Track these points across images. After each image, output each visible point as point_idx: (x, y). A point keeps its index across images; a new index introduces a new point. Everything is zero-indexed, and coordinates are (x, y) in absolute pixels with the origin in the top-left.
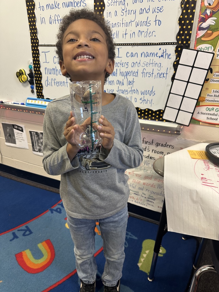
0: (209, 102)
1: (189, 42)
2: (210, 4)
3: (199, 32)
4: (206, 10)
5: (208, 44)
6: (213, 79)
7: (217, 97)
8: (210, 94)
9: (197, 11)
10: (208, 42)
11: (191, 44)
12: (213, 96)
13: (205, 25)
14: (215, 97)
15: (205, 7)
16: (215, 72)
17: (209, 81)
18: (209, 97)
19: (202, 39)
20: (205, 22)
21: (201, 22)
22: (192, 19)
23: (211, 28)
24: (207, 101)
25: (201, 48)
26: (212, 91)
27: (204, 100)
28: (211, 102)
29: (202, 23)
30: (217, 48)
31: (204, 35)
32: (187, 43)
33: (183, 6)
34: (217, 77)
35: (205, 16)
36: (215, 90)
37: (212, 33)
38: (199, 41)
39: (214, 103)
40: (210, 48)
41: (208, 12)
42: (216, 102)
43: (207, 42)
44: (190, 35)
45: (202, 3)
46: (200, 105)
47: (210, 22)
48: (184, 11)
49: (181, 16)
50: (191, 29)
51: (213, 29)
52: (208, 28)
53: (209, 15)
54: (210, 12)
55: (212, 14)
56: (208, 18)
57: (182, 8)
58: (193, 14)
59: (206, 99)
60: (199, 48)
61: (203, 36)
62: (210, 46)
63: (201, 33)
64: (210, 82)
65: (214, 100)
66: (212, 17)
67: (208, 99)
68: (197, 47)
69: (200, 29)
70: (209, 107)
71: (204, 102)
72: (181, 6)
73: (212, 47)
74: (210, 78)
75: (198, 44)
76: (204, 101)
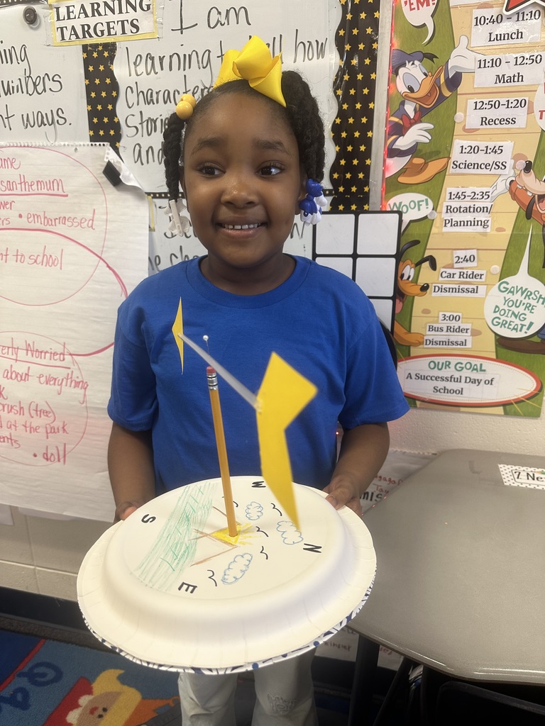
0: (434, 346)
1: (366, 189)
2: (411, 89)
3: (390, 161)
4: (403, 103)
5: (419, 193)
6: (440, 285)
7: (455, 333)
8: (435, 325)
9: (380, 106)
10: (415, 186)
11: (371, 194)
12: (445, 329)
13: (403, 143)
14: (449, 333)
15: (399, 96)
16: (444, 267)
17: (428, 291)
18: (433, 333)
19: (401, 179)
20: (403, 135)
21: (392, 135)
22: (369, 126)
23: (420, 151)
24: (428, 343)
25: (400, 203)
26: (441, 317)
27: (421, 340)
28: (441, 346)
29: (396, 139)
30: (442, 203)
31: (404, 170)
32: (360, 190)
33: (340, 92)
34: (449, 279)
35: (401, 119)
36: (448, 314)
37: (426, 164)
38: (393, 186)
39: (447, 349)
40: (424, 203)
41: (410, 109)
42: (454, 346)
43: (414, 187)
44: (366, 170)
45: (391, 85)
46: (412, 355)
47: (417, 134)
48: (345, 106)
49: (337, 118)
50: (368, 154)
51: (426, 154)
52: (414, 150)
53: (412, 117)
54: (415, 110)
55: (421, 114)
56: (411, 125)
57: (337, 97)
58: (370, 114)
59: (426, 338)
60: (395, 204)
61: (402, 172)
62: (424, 197)
63: (396, 164)
64: (434, 294)
65: (447, 341)
66: (421, 122)
67: (431, 338)
68: (389, 202)
69: (392, 153)
70: (436, 359)
71: (421, 346)
72: (335, 93)
73: (430, 201)
74: (432, 283)
75: (392, 193)
76: (421, 343)
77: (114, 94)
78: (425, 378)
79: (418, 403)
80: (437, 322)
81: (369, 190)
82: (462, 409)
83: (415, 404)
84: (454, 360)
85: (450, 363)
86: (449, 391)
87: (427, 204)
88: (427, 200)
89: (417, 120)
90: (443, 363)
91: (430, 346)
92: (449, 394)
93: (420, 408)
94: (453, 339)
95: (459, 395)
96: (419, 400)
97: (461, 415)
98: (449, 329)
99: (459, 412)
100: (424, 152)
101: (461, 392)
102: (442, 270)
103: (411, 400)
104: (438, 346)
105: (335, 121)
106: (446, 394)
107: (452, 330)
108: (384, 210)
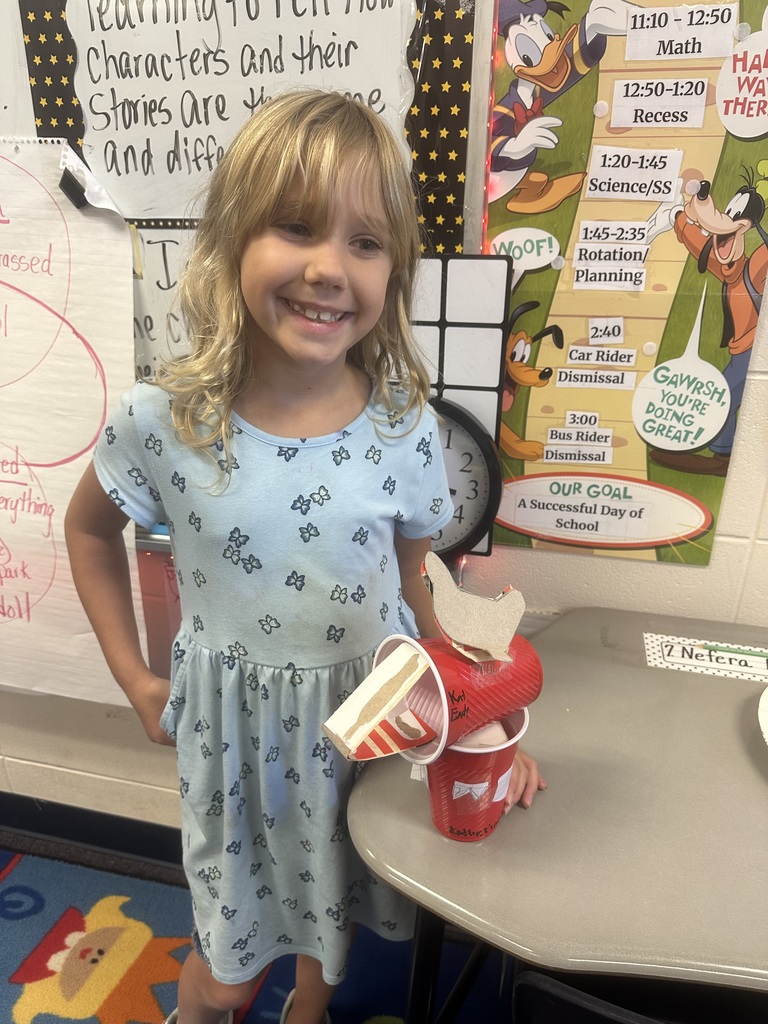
0: (558, 461)
1: (459, 220)
2: (527, 61)
3: (495, 177)
4: (515, 84)
5: (538, 228)
6: (568, 371)
7: (589, 443)
8: (560, 430)
9: (479, 89)
10: (534, 217)
11: (466, 227)
12: (574, 436)
13: (516, 148)
14: (580, 442)
15: (510, 72)
16: (574, 344)
17: (551, 379)
18: (557, 441)
19: (513, 206)
20: (516, 136)
21: (499, 136)
22: (463, 120)
23: (541, 161)
24: (550, 456)
25: (511, 243)
26: (569, 419)
27: (539, 452)
28: (568, 461)
29: (503, 143)
30: (574, 245)
31: (516, 192)
32: (450, 222)
33: (418, 64)
34: (582, 362)
35: (513, 110)
36: (579, 414)
37: (549, 183)
38: (501, 215)
39: (577, 465)
40: (545, 245)
41: (525, 93)
42: (587, 462)
43: (531, 219)
44: (459, 190)
45: (498, 53)
46: (526, 473)
47: (535, 135)
48: (426, 88)
49: (413, 106)
50: (460, 165)
51: (550, 166)
52: (532, 161)
53: (529, 107)
54: (534, 95)
55: (544, 103)
56: (528, 119)
57: (414, 71)
58: (464, 100)
59: (546, 448)
60: (502, 244)
61: (514, 194)
62: (546, 235)
63: (504, 183)
64: (559, 384)
65: (577, 453)
66: (543, 115)
67: (553, 449)
68: (493, 242)
69: (499, 163)
70: (561, 480)
71: (539, 461)
72: (410, 65)
73: (555, 242)
74: (557, 368)
75: (497, 228)
76: (539, 456)
77: (70, 59)
78: (545, 506)
79: (534, 542)
80: (563, 425)
81: (463, 222)
82: (597, 552)
83: (530, 543)
84: (586, 482)
85: (580, 485)
86: (578, 526)
87: (551, 246)
88: (550, 239)
89: (537, 112)
90: (570, 486)
91: (553, 460)
92: (579, 530)
93: (537, 549)
94: (586, 450)
95: (593, 531)
96: (535, 538)
97: (595, 560)
98: (580, 436)
99: (592, 555)
100: (546, 163)
101: (595, 527)
102: (572, 348)
103: (525, 538)
104: (564, 461)
105: (410, 111)
106: (574, 530)
107: (584, 437)
108: (486, 253)
